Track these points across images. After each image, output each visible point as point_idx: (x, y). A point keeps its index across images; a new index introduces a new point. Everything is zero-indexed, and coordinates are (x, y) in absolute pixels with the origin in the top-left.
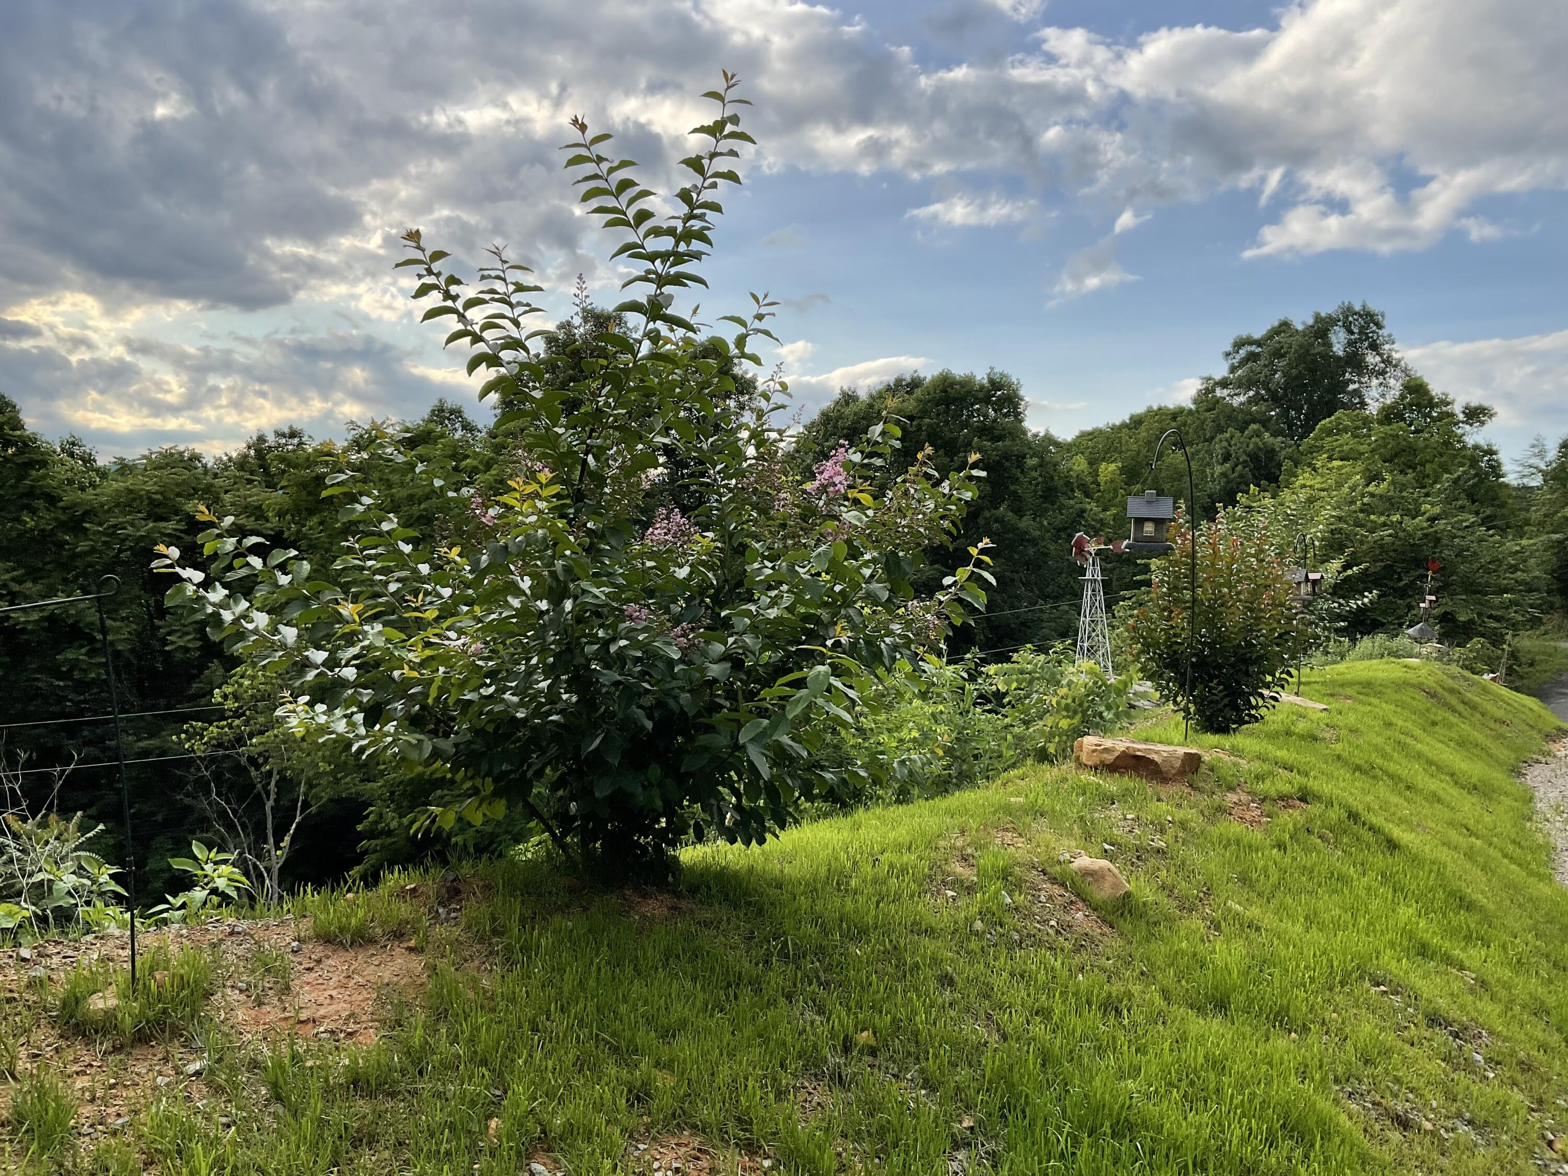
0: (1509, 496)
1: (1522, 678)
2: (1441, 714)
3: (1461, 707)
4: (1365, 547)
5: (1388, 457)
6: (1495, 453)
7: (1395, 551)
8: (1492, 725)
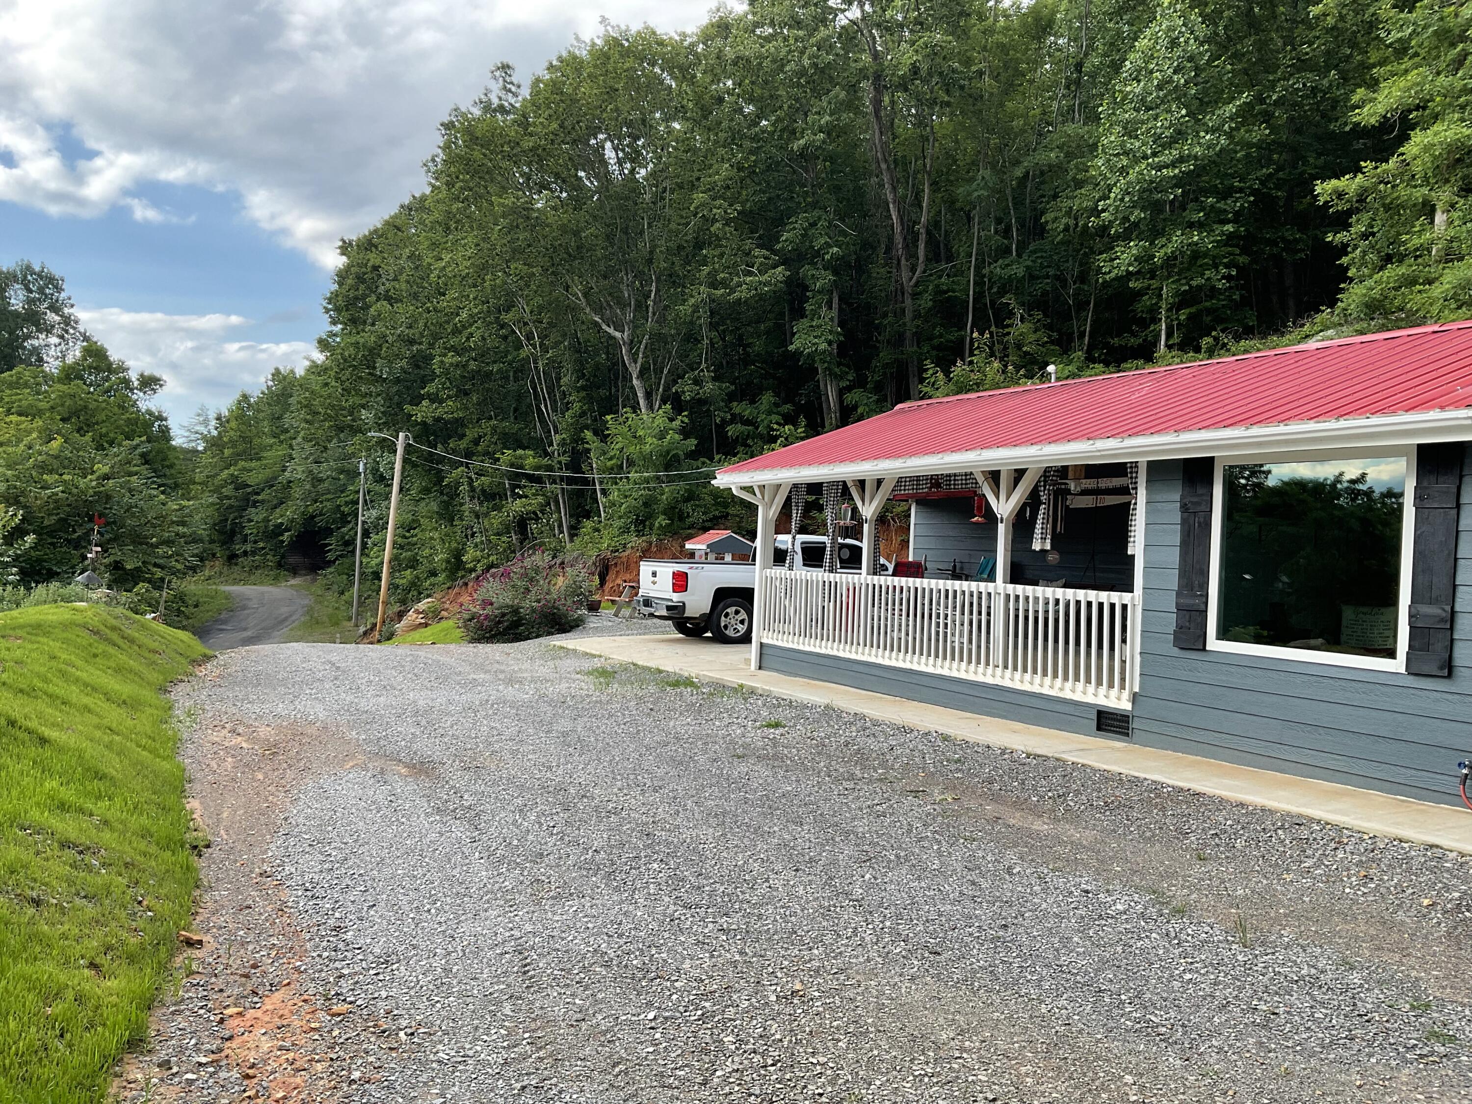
0: (177, 458)
1: (188, 618)
2: (101, 647)
3: (120, 642)
4: (39, 502)
5: (66, 415)
6: (166, 419)
7: (69, 505)
8: (147, 654)
